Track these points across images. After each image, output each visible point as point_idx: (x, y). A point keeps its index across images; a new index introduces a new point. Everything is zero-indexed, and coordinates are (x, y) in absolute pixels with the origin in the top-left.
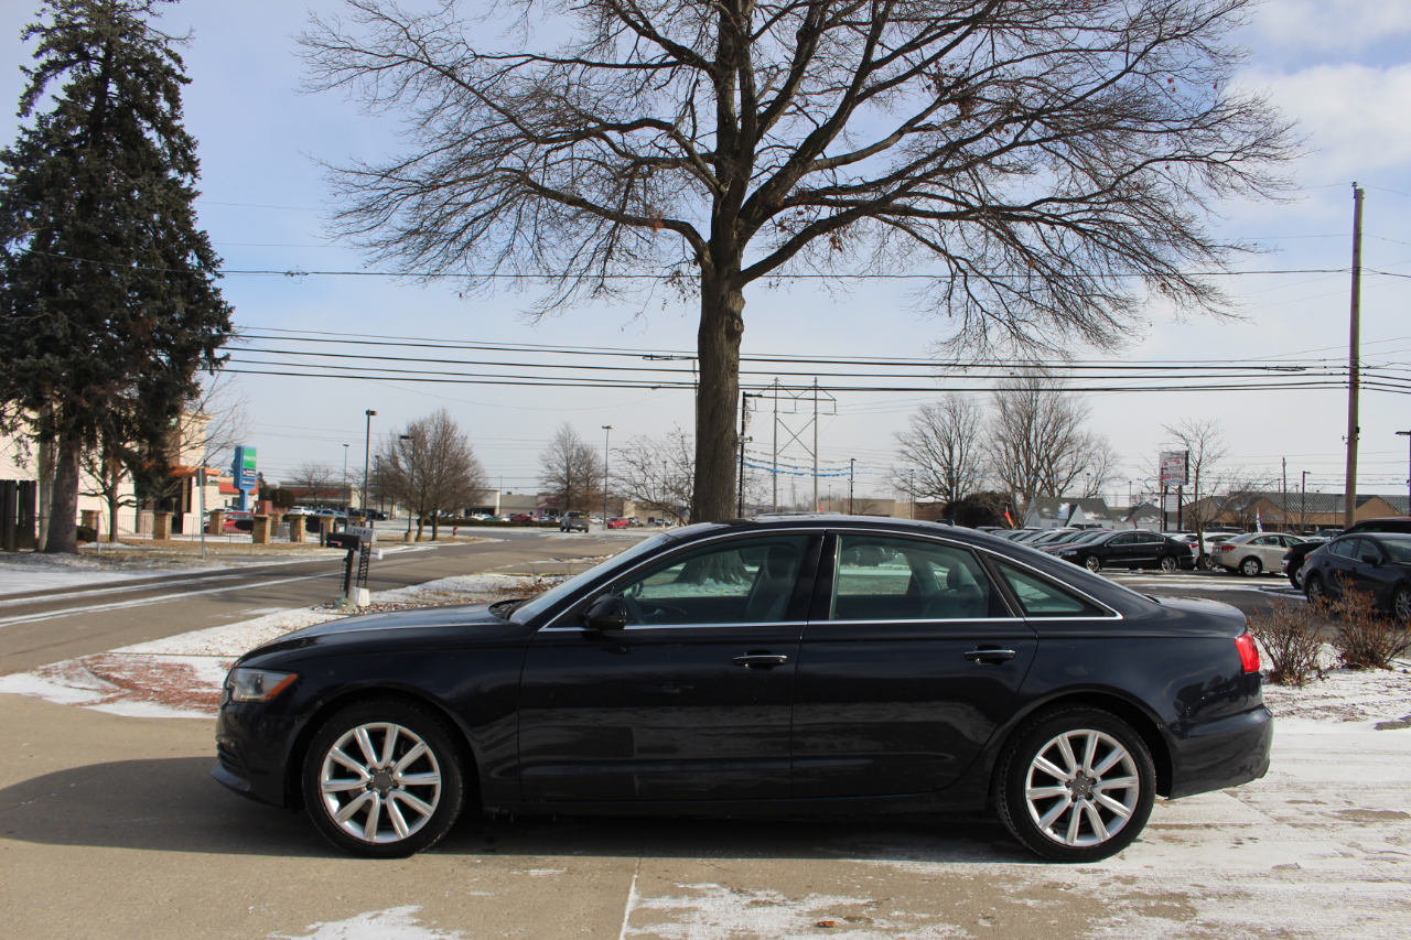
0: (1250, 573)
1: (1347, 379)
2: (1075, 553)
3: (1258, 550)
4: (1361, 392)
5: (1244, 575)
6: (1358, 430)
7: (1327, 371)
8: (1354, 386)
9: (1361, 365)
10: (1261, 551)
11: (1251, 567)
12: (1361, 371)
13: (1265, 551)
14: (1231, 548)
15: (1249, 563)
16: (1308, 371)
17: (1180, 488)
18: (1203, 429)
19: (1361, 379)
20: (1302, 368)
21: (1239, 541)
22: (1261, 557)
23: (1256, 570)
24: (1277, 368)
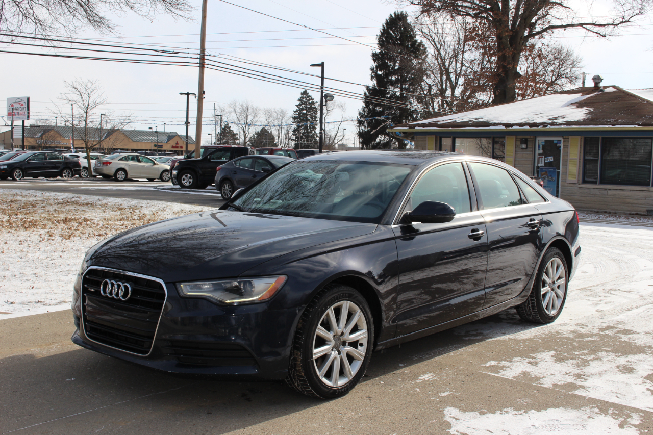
0: (120, 179)
1: (198, 61)
2: (6, 167)
3: (124, 164)
4: (205, 70)
5: (117, 180)
6: (204, 93)
7: (189, 56)
8: (202, 66)
9: (206, 53)
10: (127, 164)
11: (121, 176)
12: (206, 57)
13: (129, 165)
14: (108, 163)
15: (120, 173)
16: (179, 55)
17: (23, 122)
18: (89, 85)
19: (206, 62)
20: (176, 53)
21: (113, 158)
22: (127, 168)
23: (124, 177)
24: (163, 51)
